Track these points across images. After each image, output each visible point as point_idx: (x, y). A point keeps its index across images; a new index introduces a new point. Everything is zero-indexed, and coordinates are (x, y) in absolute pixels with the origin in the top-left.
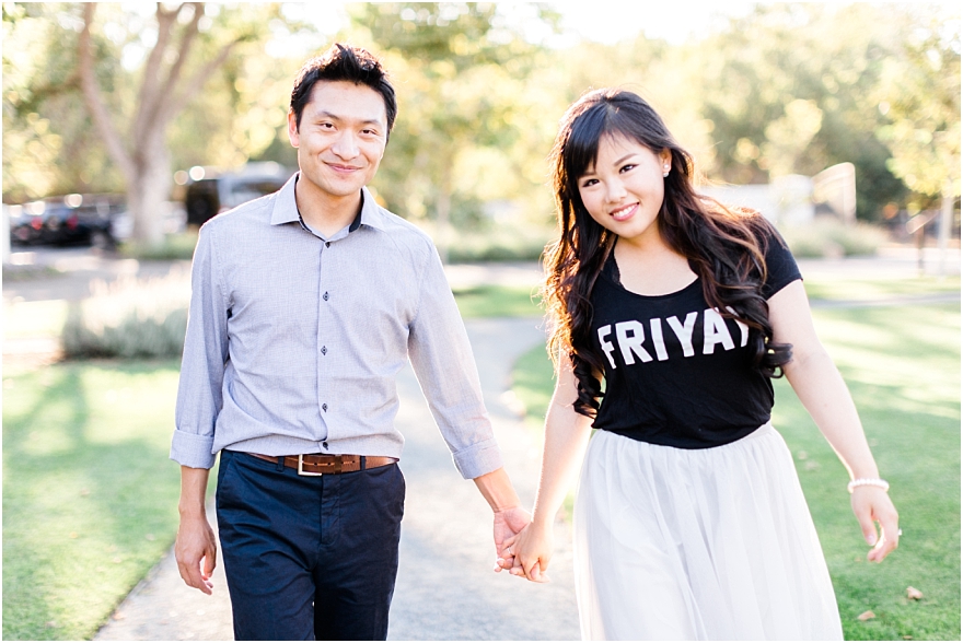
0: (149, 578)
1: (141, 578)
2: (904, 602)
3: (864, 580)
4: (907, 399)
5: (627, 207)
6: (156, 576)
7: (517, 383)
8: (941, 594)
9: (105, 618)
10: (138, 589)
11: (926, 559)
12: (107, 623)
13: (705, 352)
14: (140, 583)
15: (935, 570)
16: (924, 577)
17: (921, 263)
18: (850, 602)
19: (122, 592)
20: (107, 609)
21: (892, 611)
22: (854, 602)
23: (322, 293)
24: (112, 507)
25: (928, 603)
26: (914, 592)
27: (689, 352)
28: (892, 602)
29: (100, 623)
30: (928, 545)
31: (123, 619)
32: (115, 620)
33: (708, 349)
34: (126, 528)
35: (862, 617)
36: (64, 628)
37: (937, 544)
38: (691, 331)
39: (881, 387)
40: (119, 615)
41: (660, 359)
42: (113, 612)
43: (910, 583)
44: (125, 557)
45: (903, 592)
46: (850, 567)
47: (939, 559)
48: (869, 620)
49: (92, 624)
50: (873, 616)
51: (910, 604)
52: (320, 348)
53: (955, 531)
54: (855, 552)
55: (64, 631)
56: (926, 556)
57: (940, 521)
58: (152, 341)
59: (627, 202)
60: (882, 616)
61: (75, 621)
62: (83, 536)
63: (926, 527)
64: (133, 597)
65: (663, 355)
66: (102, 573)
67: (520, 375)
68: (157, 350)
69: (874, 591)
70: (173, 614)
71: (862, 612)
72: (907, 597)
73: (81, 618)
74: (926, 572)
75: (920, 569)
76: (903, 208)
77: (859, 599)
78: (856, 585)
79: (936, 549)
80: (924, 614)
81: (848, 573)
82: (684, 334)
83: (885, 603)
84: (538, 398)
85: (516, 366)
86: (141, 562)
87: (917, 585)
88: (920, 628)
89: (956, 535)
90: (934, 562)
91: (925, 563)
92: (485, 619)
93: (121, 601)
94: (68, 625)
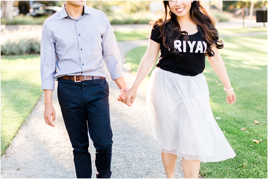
0: (26, 121)
1: (24, 121)
2: (254, 125)
3: (241, 118)
4: (244, 64)
5: (181, 8)
6: (28, 121)
7: (127, 61)
8: (264, 122)
9: (16, 134)
10: (23, 125)
11: (258, 112)
12: (16, 135)
13: (195, 52)
14: (24, 123)
15: (261, 115)
16: (258, 117)
17: (244, 23)
18: (238, 125)
19: (19, 126)
20: (16, 131)
21: (251, 128)
22: (239, 125)
23: (78, 34)
24: (11, 100)
25: (261, 125)
26: (256, 122)
27: (191, 51)
28: (250, 125)
29: (14, 135)
30: (258, 108)
31: (20, 134)
32: (18, 134)
33: (196, 51)
34: (17, 106)
35: (242, 129)
36: (4, 137)
37: (261, 108)
38: (193, 46)
39: (236, 61)
40: (19, 133)
41: (184, 52)
42: (18, 132)
43: (255, 119)
44: (18, 115)
45: (253, 122)
46: (236, 114)
47: (262, 112)
48: (245, 130)
49: (12, 135)
50: (246, 129)
51: (255, 125)
52: (80, 49)
53: (266, 104)
54: (237, 110)
55: (4, 138)
56: (258, 111)
57: (261, 101)
58: (14, 50)
59: (181, 7)
60: (248, 129)
61: (6, 135)
62: (4, 109)
63: (256, 103)
64: (22, 127)
65: (185, 51)
66: (12, 120)
67: (128, 59)
68: (16, 52)
69: (244, 122)
70: (36, 132)
71: (242, 128)
72: (254, 123)
73: (8, 134)
74: (258, 116)
75: (257, 115)
76: (235, 7)
77: (240, 124)
78: (239, 120)
79: (261, 109)
80: (260, 128)
81: (236, 116)
82: (192, 46)
83: (248, 125)
84: (135, 66)
85: (126, 56)
86: (24, 117)
87: (257, 120)
88: (260, 132)
89: (266, 105)
90: (261, 113)
91: (258, 113)
92: (130, 132)
93: (19, 128)
94: (5, 136)
